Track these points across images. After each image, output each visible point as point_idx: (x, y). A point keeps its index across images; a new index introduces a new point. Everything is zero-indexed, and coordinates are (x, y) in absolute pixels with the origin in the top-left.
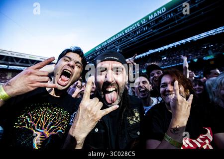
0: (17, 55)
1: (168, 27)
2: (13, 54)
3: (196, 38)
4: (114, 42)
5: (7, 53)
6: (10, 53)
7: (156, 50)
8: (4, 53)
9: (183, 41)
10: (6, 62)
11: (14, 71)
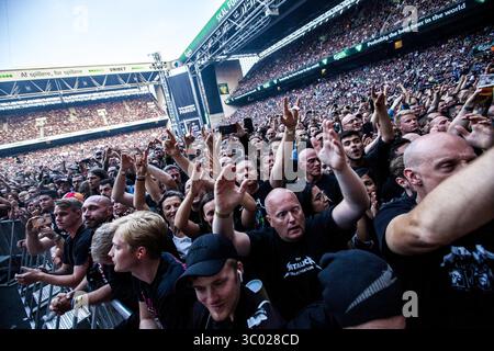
0: (67, 73)
2: (60, 73)
5: (48, 74)
6: (52, 71)
8: (43, 74)
10: (55, 93)
11: (77, 105)
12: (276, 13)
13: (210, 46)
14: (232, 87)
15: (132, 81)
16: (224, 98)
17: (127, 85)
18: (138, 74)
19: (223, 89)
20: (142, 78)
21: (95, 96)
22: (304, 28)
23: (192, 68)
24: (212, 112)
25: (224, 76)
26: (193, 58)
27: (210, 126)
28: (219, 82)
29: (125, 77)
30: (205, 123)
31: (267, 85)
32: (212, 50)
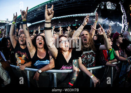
1: (60, 8)
3: (74, 15)
4: (33, 11)
7: (57, 18)
9: (69, 16)
12: (37, 16)
13: (20, 19)
31: (32, 31)
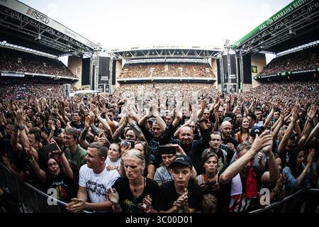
0: (171, 47)
4: (282, 20)
11: (170, 63)
12: (295, 33)
13: (252, 42)
14: (260, 69)
15: (202, 55)
16: (254, 75)
17: (198, 56)
18: (206, 51)
19: (254, 69)
20: (208, 53)
21: (179, 60)
22: (303, 46)
23: (238, 53)
24: (245, 82)
25: (256, 61)
26: (240, 47)
27: (242, 91)
28: (252, 64)
29: (198, 52)
30: (239, 88)
31: (284, 74)
32: (253, 45)
